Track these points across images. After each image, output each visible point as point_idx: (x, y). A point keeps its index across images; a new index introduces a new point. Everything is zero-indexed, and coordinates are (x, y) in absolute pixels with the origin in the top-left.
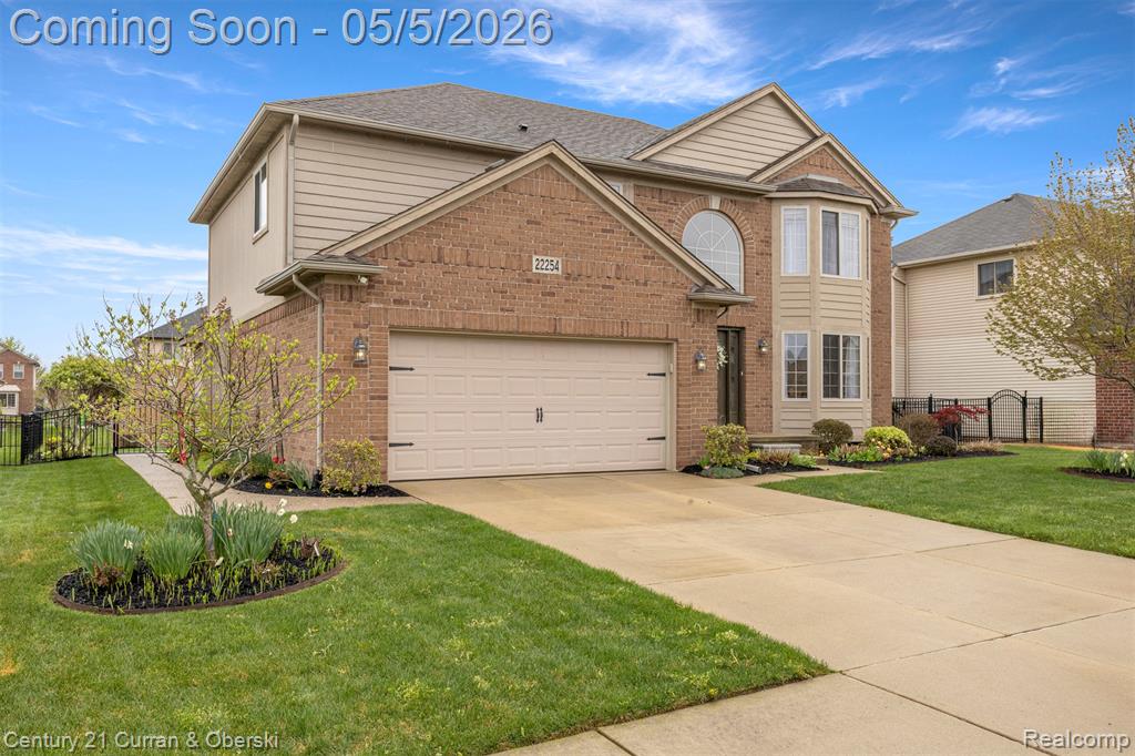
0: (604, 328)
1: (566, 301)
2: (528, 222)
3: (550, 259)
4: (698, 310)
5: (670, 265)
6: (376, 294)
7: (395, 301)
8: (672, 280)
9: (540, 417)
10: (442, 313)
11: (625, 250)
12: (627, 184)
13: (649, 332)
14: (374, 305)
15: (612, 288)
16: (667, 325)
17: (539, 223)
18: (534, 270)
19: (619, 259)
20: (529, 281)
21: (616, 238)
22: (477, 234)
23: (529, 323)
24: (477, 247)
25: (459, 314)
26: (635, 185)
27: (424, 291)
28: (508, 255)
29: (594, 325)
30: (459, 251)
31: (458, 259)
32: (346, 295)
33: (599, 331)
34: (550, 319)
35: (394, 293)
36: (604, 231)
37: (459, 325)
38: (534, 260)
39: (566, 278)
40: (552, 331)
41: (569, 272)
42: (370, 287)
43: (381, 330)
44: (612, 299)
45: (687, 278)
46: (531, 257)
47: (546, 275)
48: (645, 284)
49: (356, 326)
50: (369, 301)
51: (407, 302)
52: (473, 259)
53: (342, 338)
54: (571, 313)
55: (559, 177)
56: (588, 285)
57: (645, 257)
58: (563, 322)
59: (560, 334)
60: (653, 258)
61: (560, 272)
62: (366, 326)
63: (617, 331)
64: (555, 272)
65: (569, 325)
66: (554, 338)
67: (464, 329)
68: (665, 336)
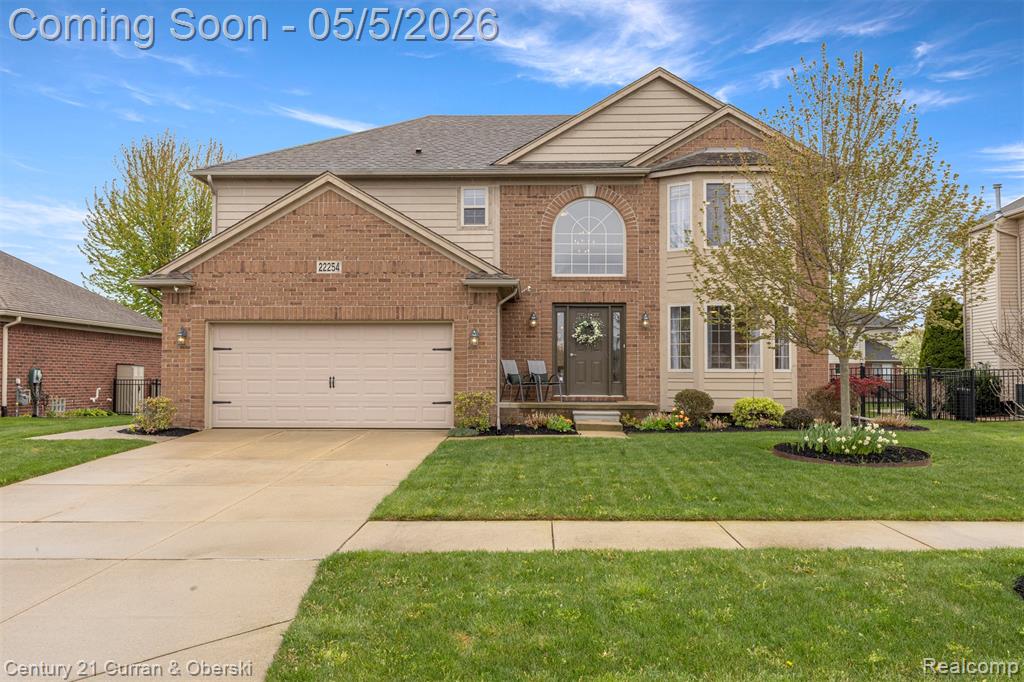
0: (380, 313)
1: (346, 294)
2: (314, 236)
3: (331, 262)
4: (476, 294)
5: (446, 258)
6: (196, 298)
7: (210, 302)
8: (447, 270)
9: (332, 384)
10: (243, 309)
11: (401, 249)
12: (493, 186)
13: (424, 314)
14: (195, 306)
15: (389, 280)
16: (443, 309)
17: (323, 236)
18: (318, 272)
19: (395, 258)
20: (313, 280)
21: (393, 240)
22: (271, 249)
23: (314, 313)
24: (271, 258)
25: (257, 308)
26: (501, 187)
27: (231, 293)
28: (296, 263)
29: (371, 311)
30: (257, 263)
31: (256, 269)
32: (176, 300)
33: (375, 316)
34: (331, 309)
35: (210, 296)
36: (381, 236)
37: (256, 317)
38: (318, 263)
39: (346, 276)
40: (333, 318)
41: (349, 270)
42: (191, 293)
43: (198, 322)
44: (389, 289)
45: (463, 268)
46: (315, 262)
47: (328, 275)
48: (421, 275)
49: (182, 320)
50: (192, 303)
51: (219, 302)
52: (267, 268)
53: (173, 329)
54: (351, 303)
55: (340, 198)
56: (366, 280)
57: (421, 253)
58: (343, 310)
59: (340, 320)
60: (429, 253)
61: (340, 272)
62: (189, 320)
63: (393, 315)
64: (336, 272)
65: (347, 311)
66: (336, 323)
67: (260, 319)
68: (440, 317)
